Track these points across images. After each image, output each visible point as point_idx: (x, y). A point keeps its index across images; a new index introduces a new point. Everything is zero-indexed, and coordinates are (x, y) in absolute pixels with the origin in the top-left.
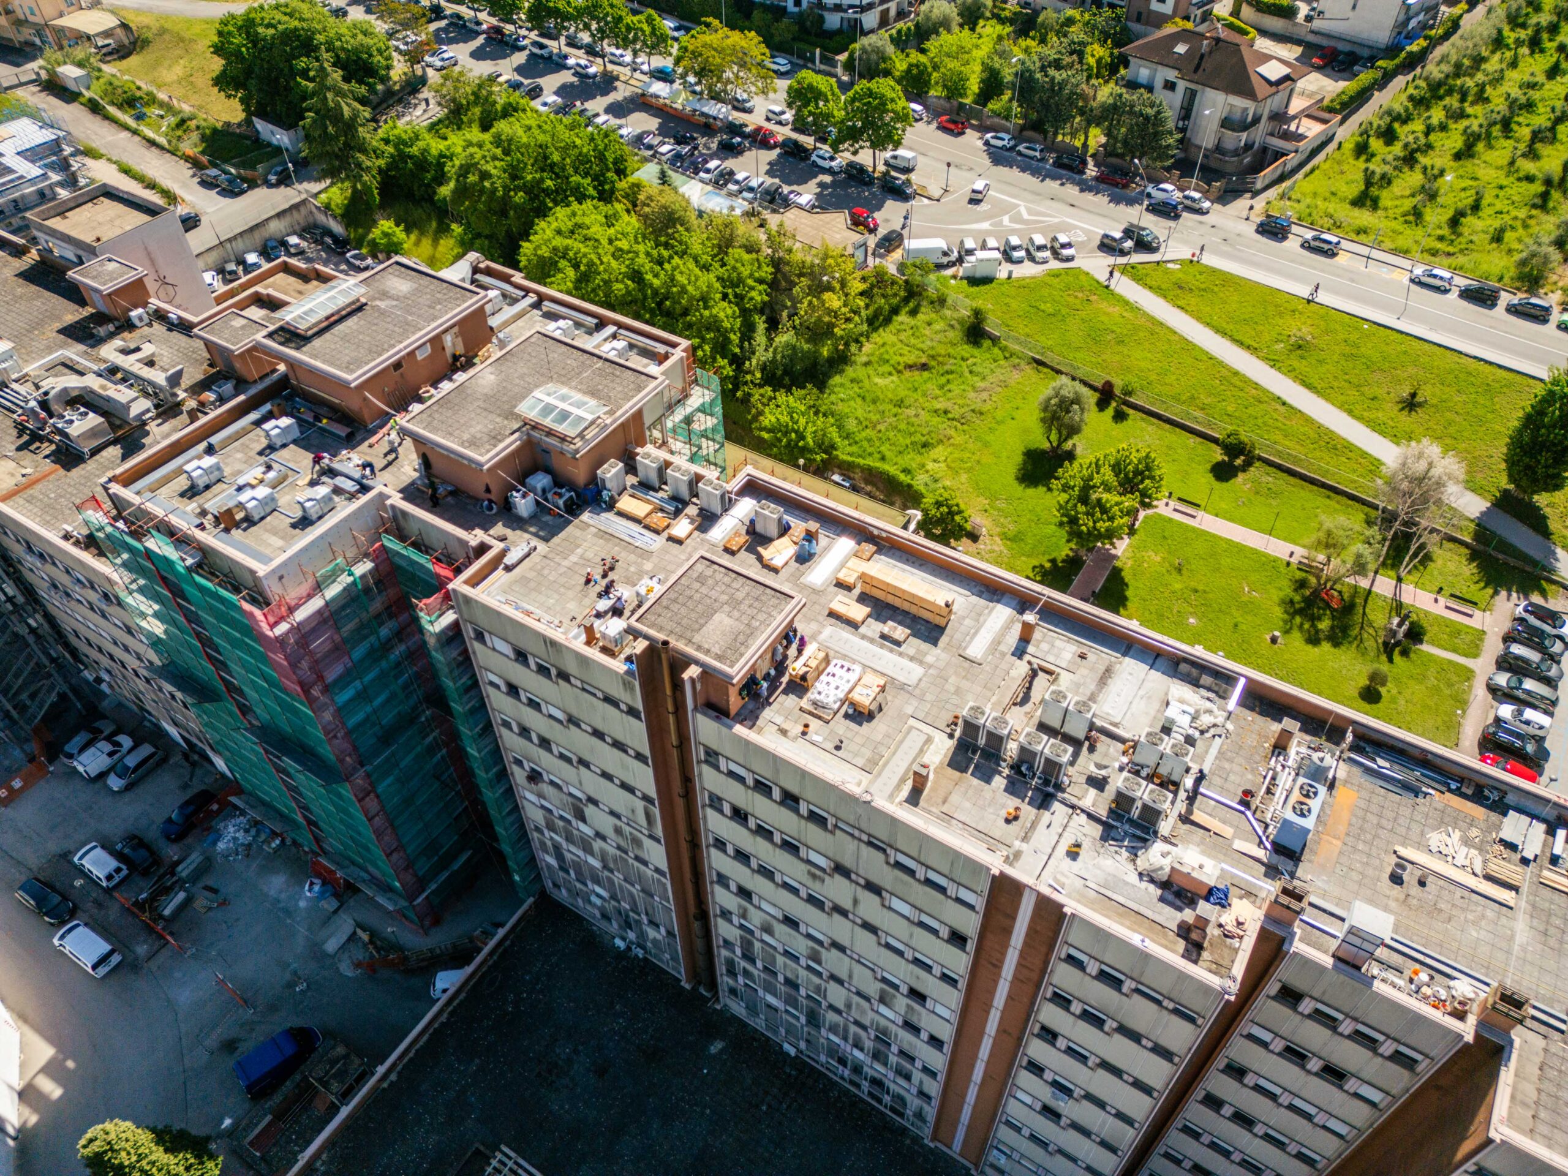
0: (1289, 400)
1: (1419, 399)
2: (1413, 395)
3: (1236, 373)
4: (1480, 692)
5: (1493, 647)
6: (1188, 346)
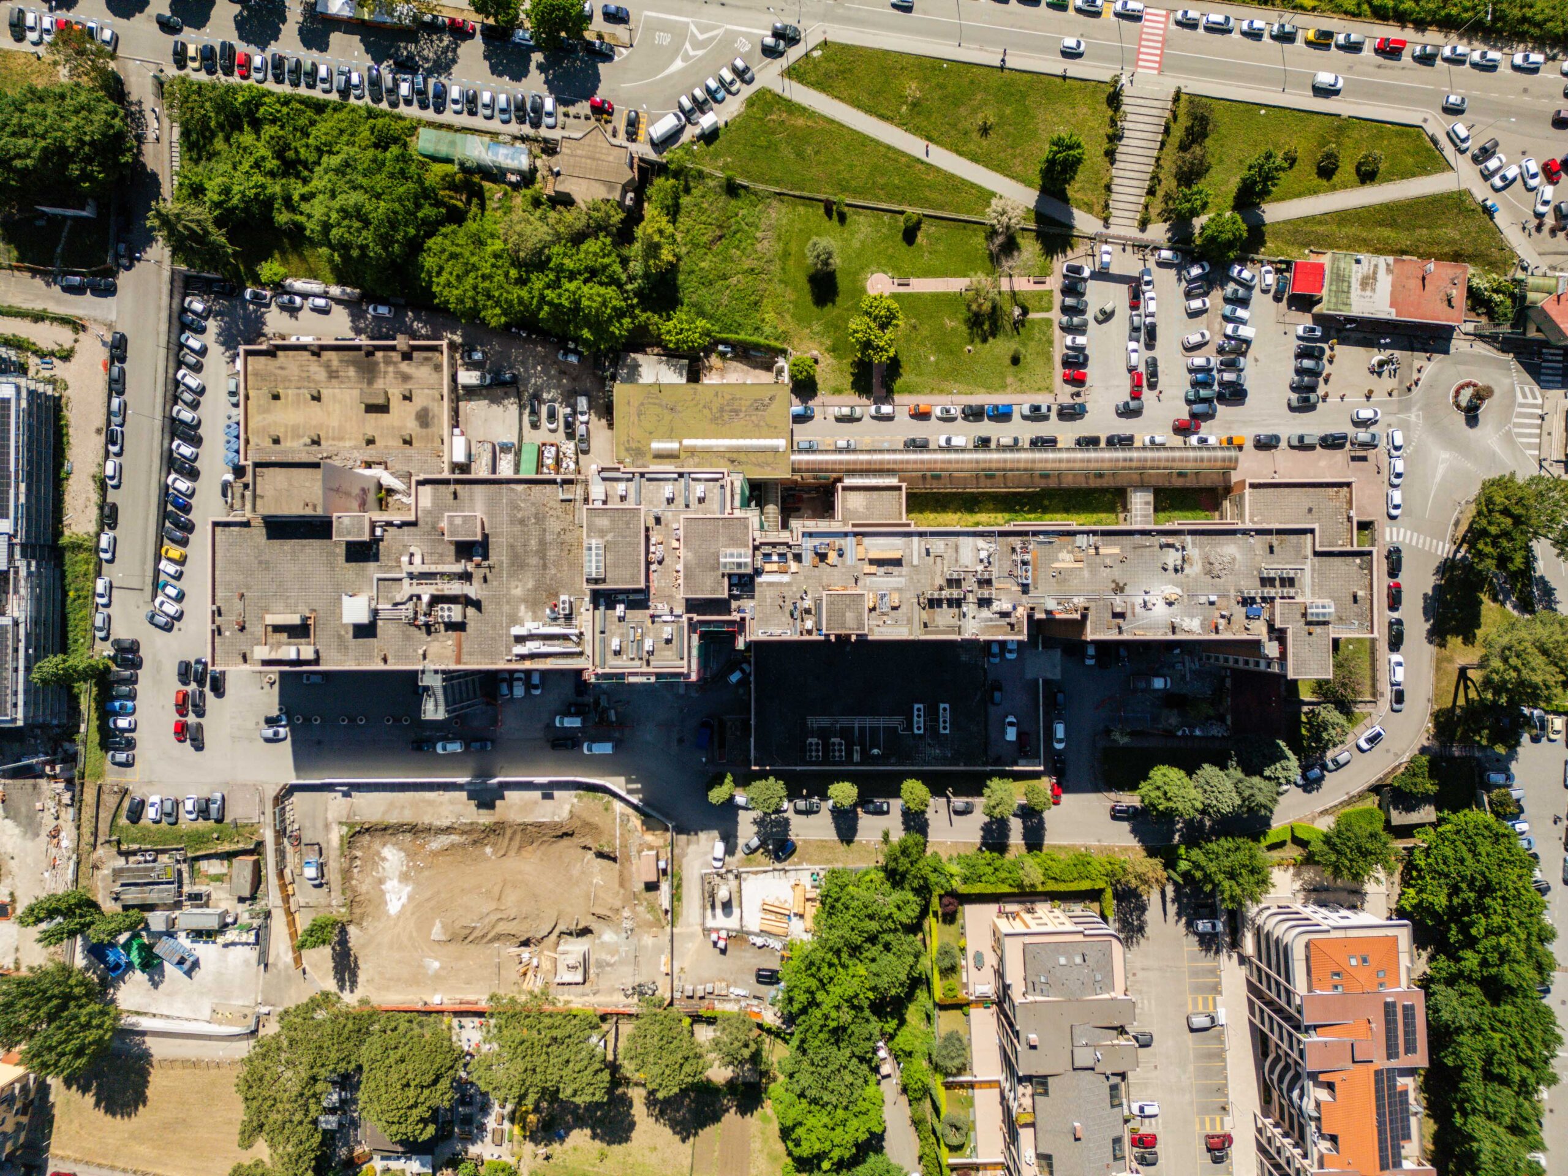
3: (889, 147)
4: (1057, 332)
5: (1058, 298)
6: (856, 136)
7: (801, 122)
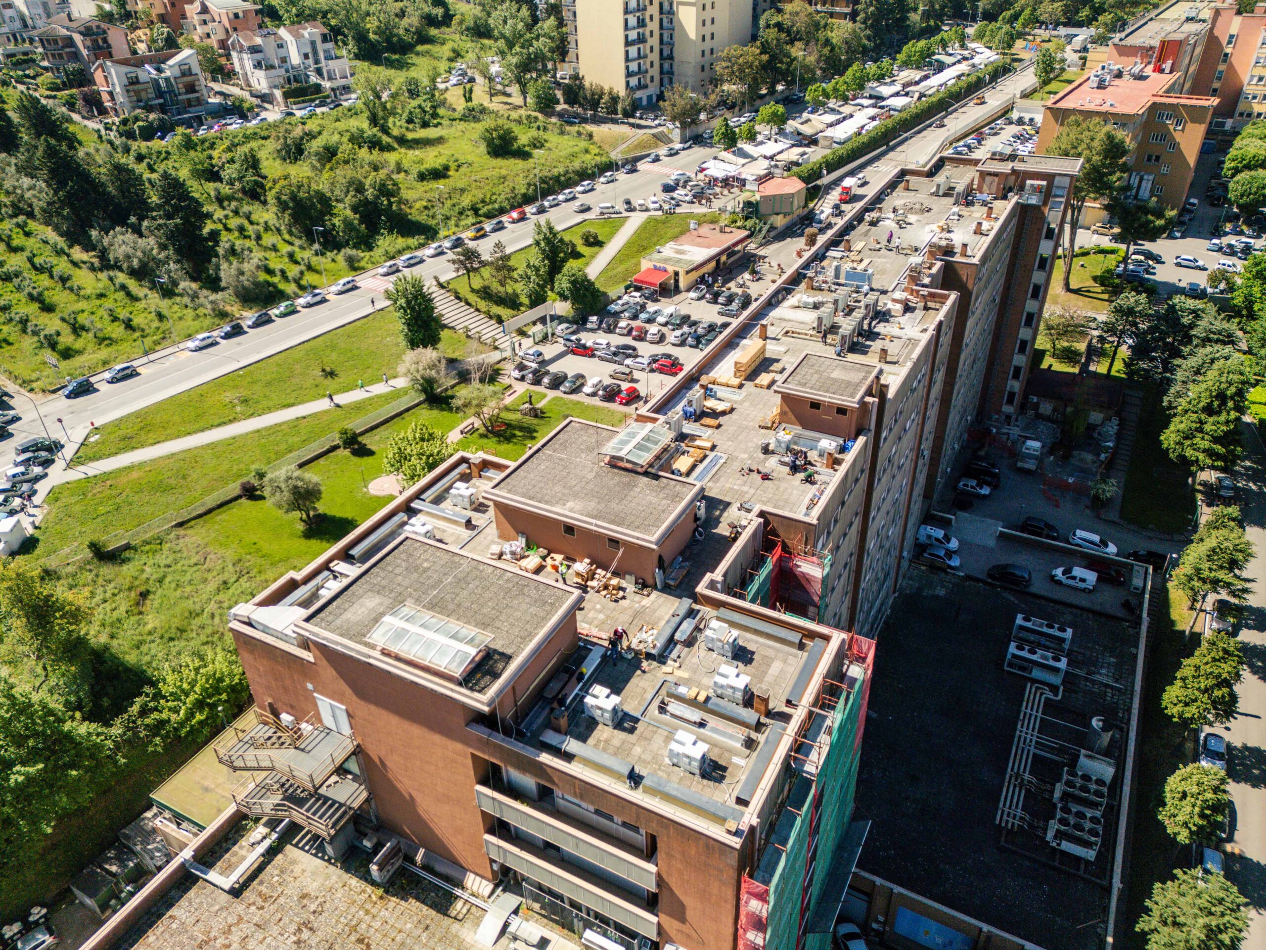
0: (304, 414)
1: (328, 369)
2: (323, 370)
3: (258, 431)
6: (212, 446)
7: (135, 475)
